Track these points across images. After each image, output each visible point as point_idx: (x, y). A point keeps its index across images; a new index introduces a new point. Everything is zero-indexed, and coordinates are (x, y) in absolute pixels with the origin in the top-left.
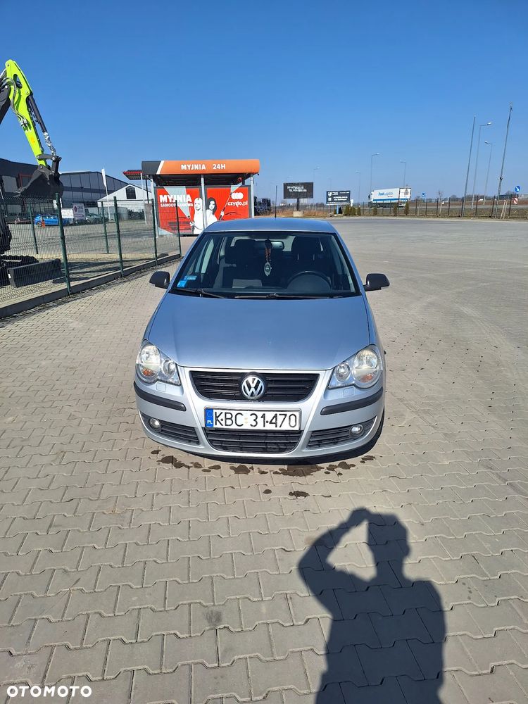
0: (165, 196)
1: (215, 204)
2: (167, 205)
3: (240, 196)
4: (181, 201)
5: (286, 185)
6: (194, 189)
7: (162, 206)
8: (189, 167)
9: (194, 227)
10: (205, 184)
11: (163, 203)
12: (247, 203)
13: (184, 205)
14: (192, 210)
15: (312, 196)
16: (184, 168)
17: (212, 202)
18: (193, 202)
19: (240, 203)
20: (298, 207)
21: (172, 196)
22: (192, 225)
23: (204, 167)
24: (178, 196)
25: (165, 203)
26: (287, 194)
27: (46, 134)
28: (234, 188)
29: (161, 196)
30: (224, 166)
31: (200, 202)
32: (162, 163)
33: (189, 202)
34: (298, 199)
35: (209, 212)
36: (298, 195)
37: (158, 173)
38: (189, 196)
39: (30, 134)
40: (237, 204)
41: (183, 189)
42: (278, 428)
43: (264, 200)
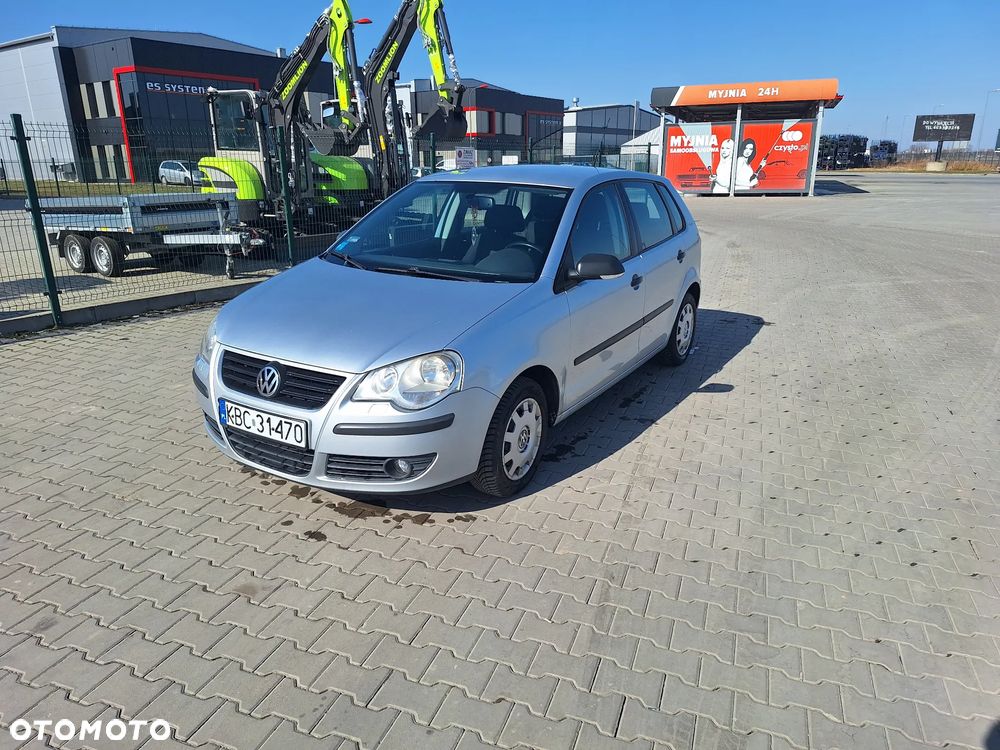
0: (679, 138)
1: (754, 149)
2: (679, 151)
3: (797, 136)
4: (702, 144)
5: (920, 120)
6: (723, 126)
7: (672, 151)
8: (721, 93)
9: (714, 182)
10: (743, 118)
11: (674, 148)
12: (805, 147)
13: (704, 150)
14: (716, 158)
15: (968, 138)
16: (714, 95)
17: (750, 146)
18: (719, 146)
19: (796, 148)
20: (938, 156)
21: (688, 137)
22: (712, 179)
23: (744, 93)
24: (698, 137)
25: (677, 147)
26: (921, 133)
27: (451, 56)
28: (788, 123)
29: (673, 138)
30: (777, 91)
31: (729, 146)
32: (682, 89)
33: (713, 146)
34: (941, 143)
35: (742, 161)
36: (941, 136)
37: (673, 104)
38: (714, 137)
39: (435, 58)
40: (790, 148)
41: (707, 126)
42: (284, 440)
43: (883, 144)
